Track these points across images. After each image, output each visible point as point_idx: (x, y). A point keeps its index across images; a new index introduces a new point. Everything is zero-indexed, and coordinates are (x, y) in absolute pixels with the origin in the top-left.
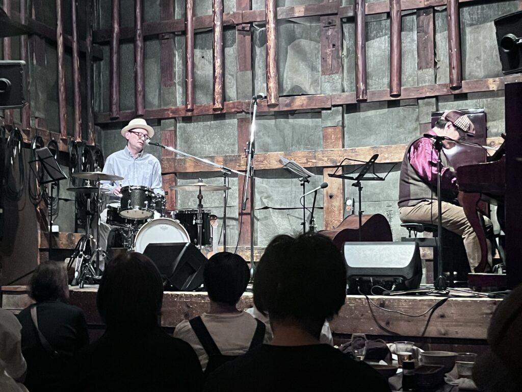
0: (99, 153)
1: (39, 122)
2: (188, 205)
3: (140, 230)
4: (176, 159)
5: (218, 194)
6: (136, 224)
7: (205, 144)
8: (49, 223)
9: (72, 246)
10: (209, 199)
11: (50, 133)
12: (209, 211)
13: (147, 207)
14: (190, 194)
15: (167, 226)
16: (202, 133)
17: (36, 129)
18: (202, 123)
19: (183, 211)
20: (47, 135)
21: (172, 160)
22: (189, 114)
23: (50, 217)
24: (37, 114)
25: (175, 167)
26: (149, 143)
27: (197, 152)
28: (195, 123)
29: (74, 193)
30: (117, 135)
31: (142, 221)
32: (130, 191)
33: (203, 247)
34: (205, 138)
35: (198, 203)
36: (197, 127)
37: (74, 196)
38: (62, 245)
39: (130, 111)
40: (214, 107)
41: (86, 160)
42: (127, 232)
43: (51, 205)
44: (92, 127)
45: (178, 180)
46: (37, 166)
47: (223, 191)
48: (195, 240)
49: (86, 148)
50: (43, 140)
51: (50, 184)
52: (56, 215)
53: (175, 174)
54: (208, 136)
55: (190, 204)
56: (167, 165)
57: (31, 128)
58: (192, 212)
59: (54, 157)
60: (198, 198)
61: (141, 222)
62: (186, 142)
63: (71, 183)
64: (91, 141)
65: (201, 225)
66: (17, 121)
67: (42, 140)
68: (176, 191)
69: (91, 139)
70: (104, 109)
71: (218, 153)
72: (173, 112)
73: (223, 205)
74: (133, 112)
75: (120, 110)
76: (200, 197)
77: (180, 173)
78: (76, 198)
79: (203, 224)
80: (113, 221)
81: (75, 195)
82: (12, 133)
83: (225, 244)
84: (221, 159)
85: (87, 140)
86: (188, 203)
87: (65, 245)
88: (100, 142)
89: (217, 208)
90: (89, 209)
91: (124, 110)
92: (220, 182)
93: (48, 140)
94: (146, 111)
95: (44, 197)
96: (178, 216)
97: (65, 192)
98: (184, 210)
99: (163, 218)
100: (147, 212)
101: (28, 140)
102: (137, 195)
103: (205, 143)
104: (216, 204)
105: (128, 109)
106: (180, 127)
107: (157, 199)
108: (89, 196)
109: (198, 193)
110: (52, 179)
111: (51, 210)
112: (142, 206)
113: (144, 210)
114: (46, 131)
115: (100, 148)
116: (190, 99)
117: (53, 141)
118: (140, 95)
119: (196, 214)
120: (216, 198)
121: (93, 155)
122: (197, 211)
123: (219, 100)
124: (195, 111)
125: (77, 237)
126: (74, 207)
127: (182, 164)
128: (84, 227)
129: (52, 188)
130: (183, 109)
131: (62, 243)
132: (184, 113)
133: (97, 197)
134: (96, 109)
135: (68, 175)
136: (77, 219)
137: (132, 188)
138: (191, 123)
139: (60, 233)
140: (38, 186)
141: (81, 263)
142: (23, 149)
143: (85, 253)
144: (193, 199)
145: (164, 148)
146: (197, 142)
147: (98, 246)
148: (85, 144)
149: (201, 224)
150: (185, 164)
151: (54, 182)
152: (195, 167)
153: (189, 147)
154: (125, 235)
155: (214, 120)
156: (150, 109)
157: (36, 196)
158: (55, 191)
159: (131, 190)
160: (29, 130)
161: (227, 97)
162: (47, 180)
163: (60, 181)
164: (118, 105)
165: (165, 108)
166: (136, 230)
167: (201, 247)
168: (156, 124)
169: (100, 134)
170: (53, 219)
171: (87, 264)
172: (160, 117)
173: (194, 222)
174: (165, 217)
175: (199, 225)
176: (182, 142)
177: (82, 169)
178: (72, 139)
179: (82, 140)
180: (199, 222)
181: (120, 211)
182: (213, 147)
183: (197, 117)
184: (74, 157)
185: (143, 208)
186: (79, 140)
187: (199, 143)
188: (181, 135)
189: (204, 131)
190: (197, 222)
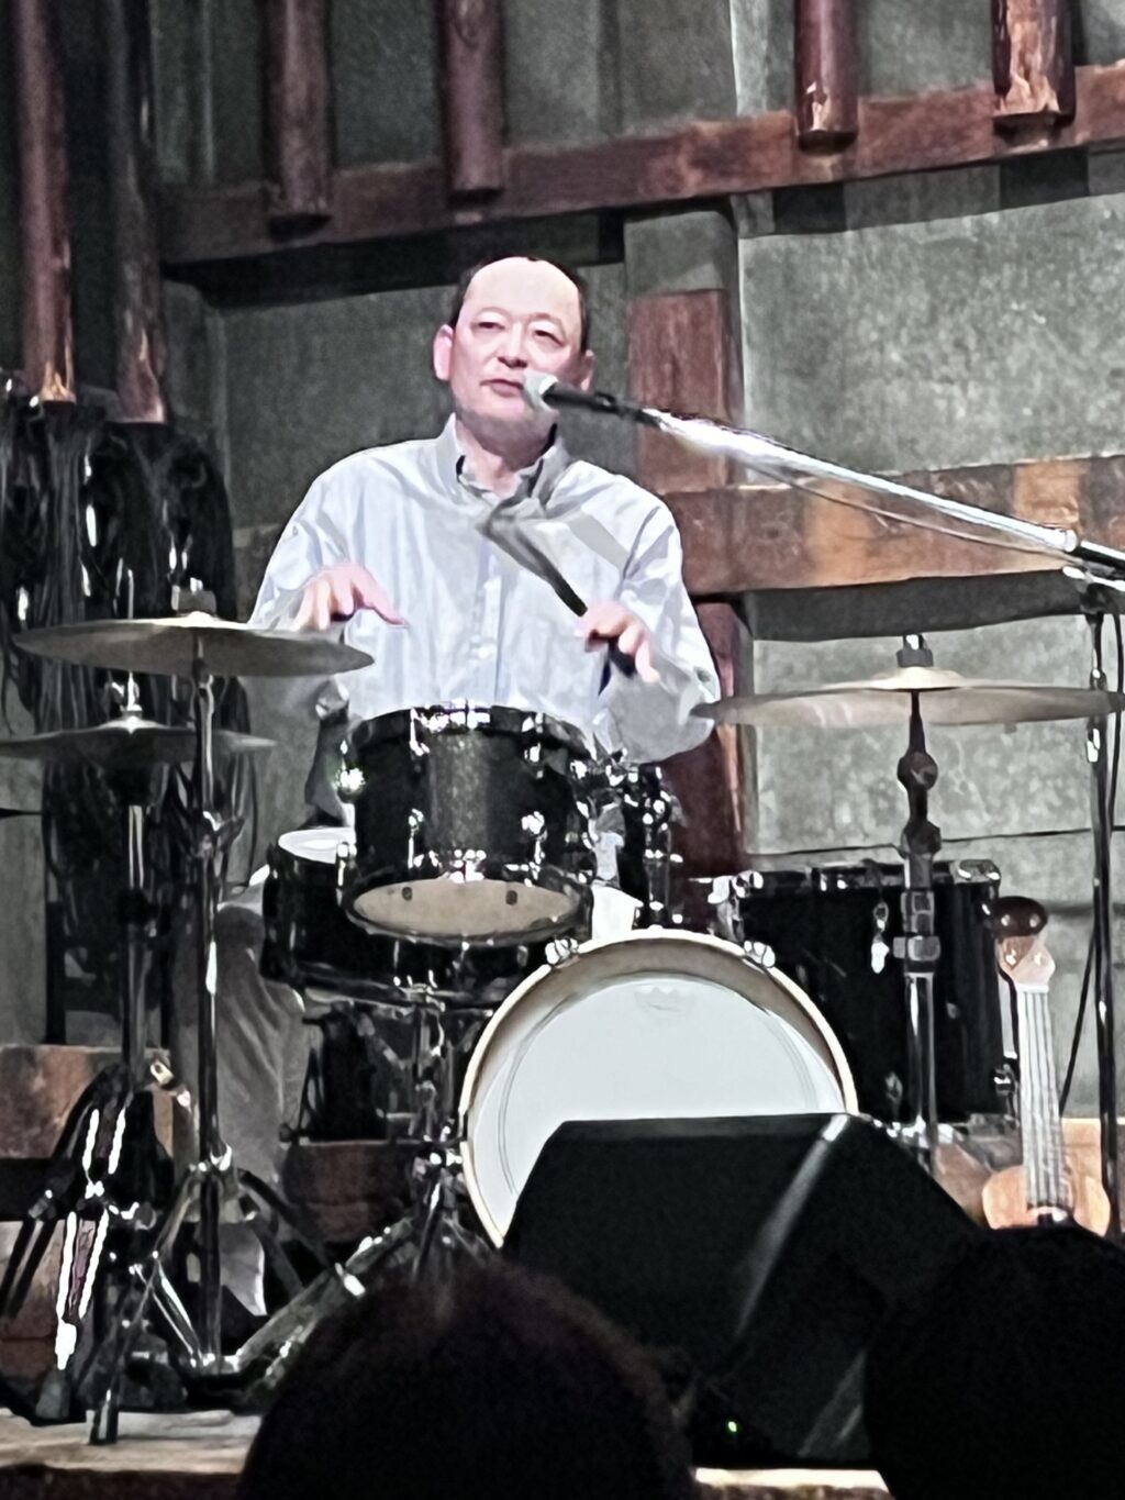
0: (195, 475)
2: (831, 823)
3: (497, 1017)
4: (733, 496)
5: (1048, 742)
6: (464, 972)
7: (946, 380)
9: (35, 1143)
10: (984, 772)
12: (983, 866)
13: (539, 854)
14: (847, 749)
15: (687, 988)
16: (918, 300)
18: (914, 231)
19: (800, 876)
21: (709, 506)
22: (825, 167)
25: (730, 552)
27: (890, 437)
28: (870, 234)
29: (33, 769)
30: (317, 341)
31: (510, 951)
32: (418, 749)
33: (946, 1131)
34: (944, 336)
35: (904, 813)
36: (887, 253)
37: (33, 782)
39: (402, 167)
40: (1004, 111)
41: (111, 531)
42: (402, 1035)
44: (145, 293)
45: (758, 646)
47: (1082, 724)
48: (892, 1081)
49: (104, 444)
53: (735, 600)
54: (963, 317)
55: (844, 816)
58: (861, 881)
60: (904, 776)
61: (502, 960)
62: (805, 372)
63: (13, 690)
64: (137, 390)
65: (929, 976)
68: (745, 734)
69: (143, 377)
70: (221, 157)
71: (1036, 442)
72: (710, 159)
74: (430, 171)
75: (335, 162)
76: (917, 774)
77: (773, 597)
78: (47, 795)
79: (944, 968)
80: (308, 955)
81: (39, 776)
83: (1107, 1105)
84: (1062, 485)
85: (113, 386)
86: (831, 811)
88: (200, 396)
89: (1045, 842)
90: (137, 873)
91: (365, 159)
94: (517, 164)
96: (759, 917)
98: (806, 866)
100: (543, 892)
103: (945, 370)
104: (1039, 815)
105: (394, 156)
106: (760, 262)
107: (608, 797)
109: (902, 746)
112: (505, 852)
113: (520, 877)
115: (201, 439)
116: (826, 64)
118: (471, 46)
119: (893, 895)
121: (154, 488)
122: (896, 870)
123: (1037, 60)
124: (867, 151)
125: (64, 1072)
126: (40, 864)
127: (783, 527)
128: (107, 998)
130: (780, 137)
132: (787, 157)
133: (194, 786)
134: (171, 161)
136: (56, 944)
137: (433, 724)
138: (843, 229)
141: (95, 1262)
143: (120, 1191)
145: (652, 422)
146: (884, 365)
147: (210, 1143)
149: (926, 966)
150: (800, 529)
152: (872, 550)
153: (829, 409)
154: (390, 1054)
155: (1005, 204)
156: (545, 147)
159: (423, 736)
161: (1093, 30)
164: (319, 126)
165: (651, 131)
166: (462, 1023)
167: (931, 1133)
168: (592, 251)
169: (199, 334)
171: (136, 1269)
172: (613, 201)
173: (879, 953)
174: (669, 924)
175: (914, 976)
176: (774, 370)
177: (88, 592)
178: (9, 386)
179: (76, 389)
180: (913, 956)
181: (356, 889)
182: (1002, 398)
183: (877, 187)
184: (29, 511)
185: (513, 867)
186: (58, 392)
187: (900, 373)
188: (772, 323)
189: (930, 286)
190: (899, 954)
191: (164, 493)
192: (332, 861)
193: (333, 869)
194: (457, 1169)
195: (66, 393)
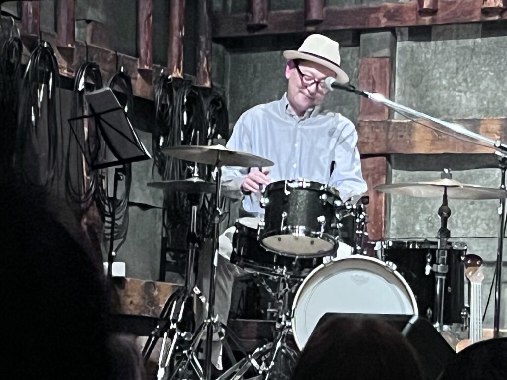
0: (218, 105)
1: (93, 30)
2: (414, 228)
3: (305, 281)
4: (390, 123)
5: (484, 206)
6: (296, 266)
7: (460, 91)
8: (106, 256)
9: (153, 311)
10: (463, 216)
11: (117, 58)
12: (463, 244)
13: (323, 230)
14: (420, 205)
15: (366, 274)
16: (453, 65)
17: (88, 47)
18: (453, 43)
19: (404, 243)
20: (109, 59)
21: (382, 126)
22: (427, 20)
23: (109, 242)
24: (90, 15)
25: (387, 140)
26: (333, 85)
27: (441, 108)
28: (439, 42)
29: (161, 192)
30: (259, 65)
31: (311, 260)
32: (287, 193)
33: (445, 327)
34: (460, 77)
35: (439, 225)
36: (444, 50)
37: (160, 198)
38: (132, 307)
39: (291, 11)
40: (485, 6)
41: (191, 121)
42: (274, 285)
43: (112, 215)
44: (207, 46)
45: (394, 171)
46: (86, 129)
47: (497, 201)
48: (429, 311)
49: (191, 92)
50: (102, 71)
51: (112, 170)
52: (122, 240)
53: (387, 156)
54: (467, 71)
55: (418, 228)
56: (371, 135)
57: (77, 44)
58: (423, 247)
59: (124, 109)
60: (440, 213)
61: (308, 263)
62: (415, 86)
63: (156, 169)
64: (202, 77)
65: (444, 277)
66: (47, 27)
67: (98, 71)
68: (388, 197)
69: (204, 72)
71: (487, 112)
72: (390, 15)
73: (497, 235)
74: (300, 13)
75: (269, 9)
76: (445, 213)
77: (399, 156)
78: (166, 202)
79: (448, 275)
80: (246, 257)
81: (163, 196)
82: (36, 54)
83: (497, 324)
84: (495, 127)
85: (195, 74)
86: (414, 225)
87: (137, 306)
88: (222, 80)
90: (194, 228)
91: (279, 8)
92: (491, 180)
93: (111, 72)
94: (328, 12)
95: (99, 198)
96: (392, 254)
97: (143, 190)
98: (406, 241)
99: (358, 256)
100: (323, 241)
101: (69, 71)
102: (302, 200)
103: (460, 88)
104: (480, 231)
105: (288, 8)
106: (403, 50)
107: (346, 213)
108: (194, 199)
109: (440, 203)
110: (116, 160)
111: (112, 228)
112: (312, 226)
113: (317, 236)
114: (108, 52)
115: (221, 94)
117: (121, 75)
119: (433, 252)
120: (478, 218)
121: (205, 107)
122: (436, 243)
124: (440, 15)
125: (164, 291)
126: (161, 224)
127: (405, 134)
128: (180, 269)
129: (117, 178)
130: (412, 9)
131: (131, 303)
132: (414, 17)
133: (212, 203)
134: (217, 5)
135: (151, 150)
136: (164, 251)
137: (292, 185)
138: (430, 40)
139: (128, 279)
140: (85, 174)
141: (172, 349)
142: (57, 89)
143: (182, 327)
144: (426, 216)
145: (367, 96)
146: (441, 85)
147: (211, 314)
148: (190, 81)
149: (443, 274)
150: (410, 135)
151: (121, 166)
152: (433, 143)
153: (422, 98)
154: (270, 291)
155: (483, 36)
156: (337, 8)
157: (80, 195)
158: (122, 185)
159: (289, 189)
160: (72, 50)
162: (105, 161)
163: (133, 164)
165: (372, 5)
166: (295, 281)
167: (441, 327)
168: (349, 42)
169: (223, 61)
170: (115, 247)
171: (185, 352)
172: (359, 26)
173: (428, 269)
174: (362, 253)
175: (439, 277)
176: (405, 84)
177: (182, 139)
178: (162, 71)
179: (183, 75)
180: (439, 270)
181: (263, 236)
182: (477, 98)
183: (442, 28)
184: (165, 111)
185: (314, 232)
186: (177, 74)
187: (445, 88)
188: (405, 69)
189: (457, 61)
190: (435, 270)
191: (208, 109)
192: (256, 228)
193: (257, 230)
194: (290, 327)
195: (180, 75)
